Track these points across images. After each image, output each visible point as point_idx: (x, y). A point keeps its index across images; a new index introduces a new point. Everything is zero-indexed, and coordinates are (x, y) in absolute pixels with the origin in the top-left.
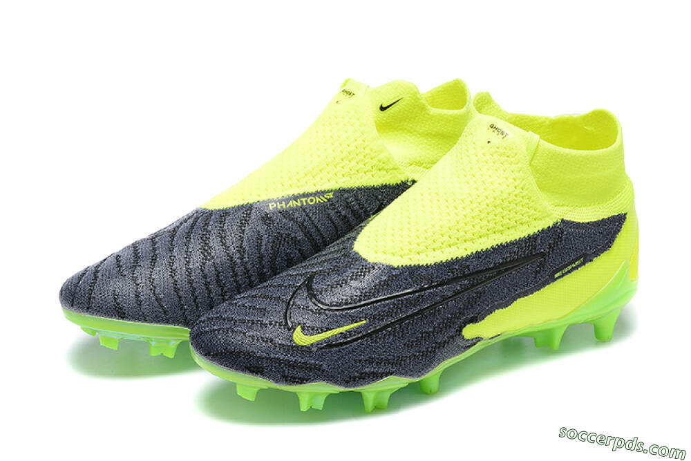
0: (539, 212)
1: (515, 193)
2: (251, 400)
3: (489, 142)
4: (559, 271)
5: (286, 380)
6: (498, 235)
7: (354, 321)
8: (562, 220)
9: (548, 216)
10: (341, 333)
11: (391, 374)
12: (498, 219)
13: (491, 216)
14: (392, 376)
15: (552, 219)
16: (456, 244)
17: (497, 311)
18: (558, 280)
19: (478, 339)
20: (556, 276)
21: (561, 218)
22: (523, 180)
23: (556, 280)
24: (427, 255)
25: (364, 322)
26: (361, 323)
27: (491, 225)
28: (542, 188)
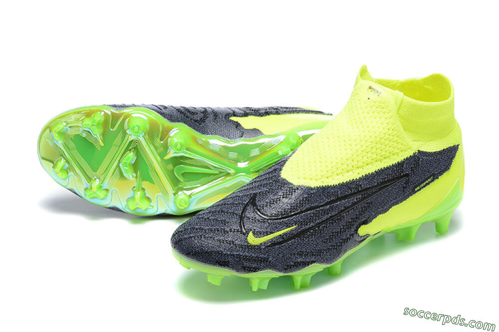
0: (404, 146)
1: (388, 133)
2: (218, 285)
3: (369, 99)
4: (418, 186)
5: (244, 270)
6: (379, 162)
7: (288, 227)
8: (419, 151)
9: (410, 148)
10: (280, 235)
11: (315, 262)
12: (379, 151)
13: (374, 150)
14: (315, 264)
15: (412, 150)
16: (352, 170)
17: (380, 215)
18: (417, 193)
19: (368, 236)
20: (416, 190)
21: (418, 149)
22: (394, 124)
23: (416, 192)
24: (333, 178)
25: (295, 227)
26: (292, 228)
27: (374, 156)
28: (405, 130)
